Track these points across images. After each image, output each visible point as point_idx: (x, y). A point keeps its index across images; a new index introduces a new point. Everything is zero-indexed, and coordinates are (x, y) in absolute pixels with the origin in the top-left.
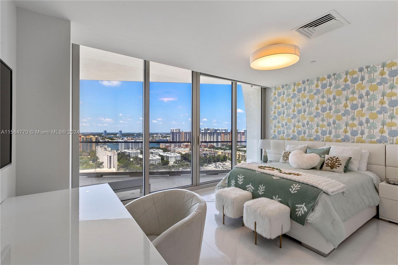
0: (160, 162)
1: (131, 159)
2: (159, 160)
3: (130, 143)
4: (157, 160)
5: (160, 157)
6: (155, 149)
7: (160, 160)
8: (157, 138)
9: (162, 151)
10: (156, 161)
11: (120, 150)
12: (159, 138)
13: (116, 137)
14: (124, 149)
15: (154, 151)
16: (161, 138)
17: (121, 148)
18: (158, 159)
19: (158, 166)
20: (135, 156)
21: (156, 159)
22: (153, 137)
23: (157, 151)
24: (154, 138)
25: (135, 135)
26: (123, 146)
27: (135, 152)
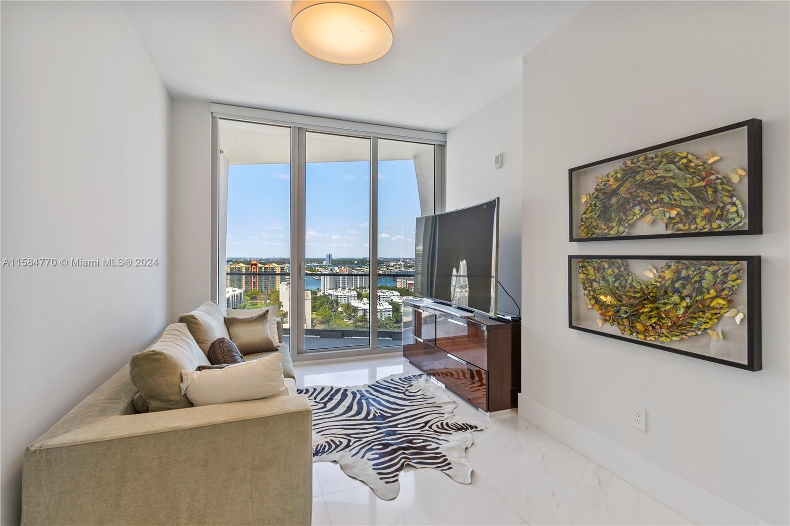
0: (391, 316)
1: (340, 309)
2: (389, 311)
3: (341, 277)
4: (385, 312)
5: (391, 307)
6: (384, 291)
7: (391, 313)
8: (396, 268)
9: (399, 294)
10: (383, 313)
11: (323, 292)
12: (400, 268)
13: (321, 267)
14: (330, 289)
15: (383, 294)
16: (403, 269)
17: (324, 287)
18: (386, 310)
19: (387, 324)
20: (346, 303)
21: (383, 310)
22: (389, 266)
23: (388, 293)
24: (390, 268)
25: (356, 262)
26: (328, 284)
27: (348, 294)
